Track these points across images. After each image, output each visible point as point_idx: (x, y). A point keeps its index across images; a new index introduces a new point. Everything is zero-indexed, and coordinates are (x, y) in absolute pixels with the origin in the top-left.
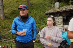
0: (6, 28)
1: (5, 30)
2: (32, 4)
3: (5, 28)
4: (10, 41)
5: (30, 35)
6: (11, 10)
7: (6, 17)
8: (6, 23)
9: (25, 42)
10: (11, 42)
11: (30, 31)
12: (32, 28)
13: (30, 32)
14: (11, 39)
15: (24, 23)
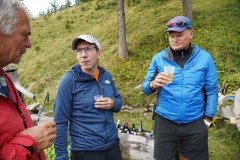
0: (128, 80)
1: (128, 83)
2: (196, 14)
3: (126, 79)
4: (136, 110)
5: (197, 103)
6: (142, 37)
7: (130, 53)
8: (129, 67)
9: (179, 120)
10: (139, 113)
11: (198, 90)
12: (203, 84)
13: (196, 95)
14: (139, 106)
15: (179, 68)
